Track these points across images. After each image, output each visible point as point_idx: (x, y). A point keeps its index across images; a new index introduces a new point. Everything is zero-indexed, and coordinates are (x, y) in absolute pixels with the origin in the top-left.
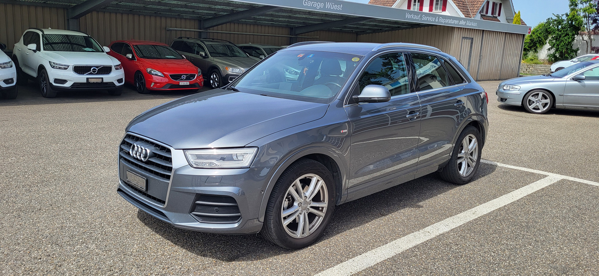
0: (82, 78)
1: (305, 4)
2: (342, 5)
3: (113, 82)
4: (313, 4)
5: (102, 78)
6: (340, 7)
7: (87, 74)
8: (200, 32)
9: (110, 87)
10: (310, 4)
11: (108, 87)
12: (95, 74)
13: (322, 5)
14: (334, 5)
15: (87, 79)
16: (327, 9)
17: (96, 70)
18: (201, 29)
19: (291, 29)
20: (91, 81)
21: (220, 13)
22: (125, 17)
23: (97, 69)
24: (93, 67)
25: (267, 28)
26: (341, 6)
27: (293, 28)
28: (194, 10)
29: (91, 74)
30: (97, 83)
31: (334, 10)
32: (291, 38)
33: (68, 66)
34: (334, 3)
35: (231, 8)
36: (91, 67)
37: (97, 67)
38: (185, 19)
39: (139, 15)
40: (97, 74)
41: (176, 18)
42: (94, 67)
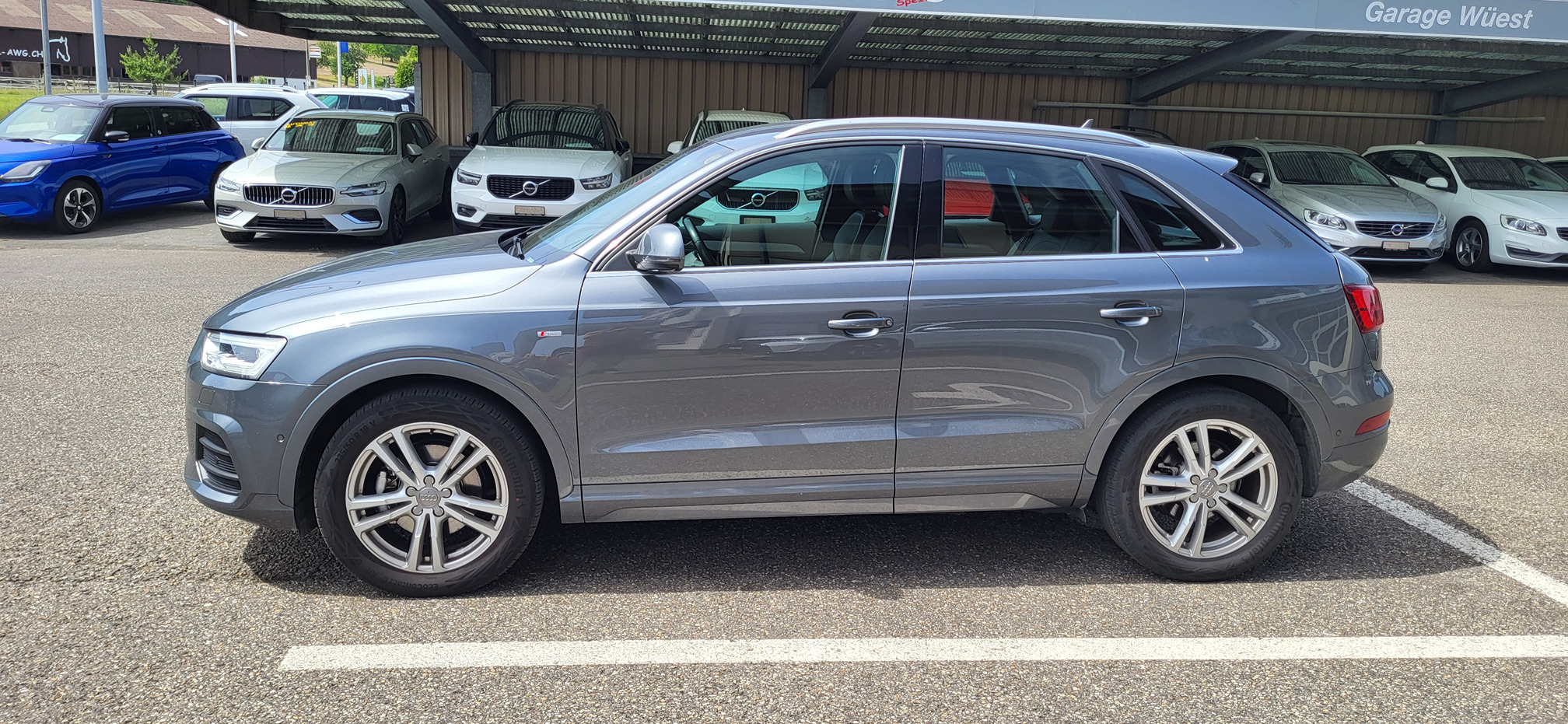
0: (732, 217)
1: (1373, 15)
2: (1530, 12)
4: (1406, 15)
5: (773, 219)
6: (1523, 21)
7: (743, 208)
8: (1128, 110)
10: (1394, 15)
12: (759, 208)
13: (1444, 17)
14: (1494, 14)
16: (1468, 28)
17: (761, 198)
18: (1129, 103)
19: (1439, 93)
20: (750, 223)
21: (1173, 57)
22: (935, 78)
23: (764, 197)
24: (756, 192)
25: (1347, 95)
26: (1529, 15)
27: (1443, 91)
28: (1097, 53)
29: (751, 207)
31: (1495, 29)
32: (1434, 122)
34: (1495, 9)
35: (1191, 43)
37: (765, 193)
38: (1090, 77)
39: (970, 73)
40: (764, 208)
41: (1064, 78)
42: (759, 192)
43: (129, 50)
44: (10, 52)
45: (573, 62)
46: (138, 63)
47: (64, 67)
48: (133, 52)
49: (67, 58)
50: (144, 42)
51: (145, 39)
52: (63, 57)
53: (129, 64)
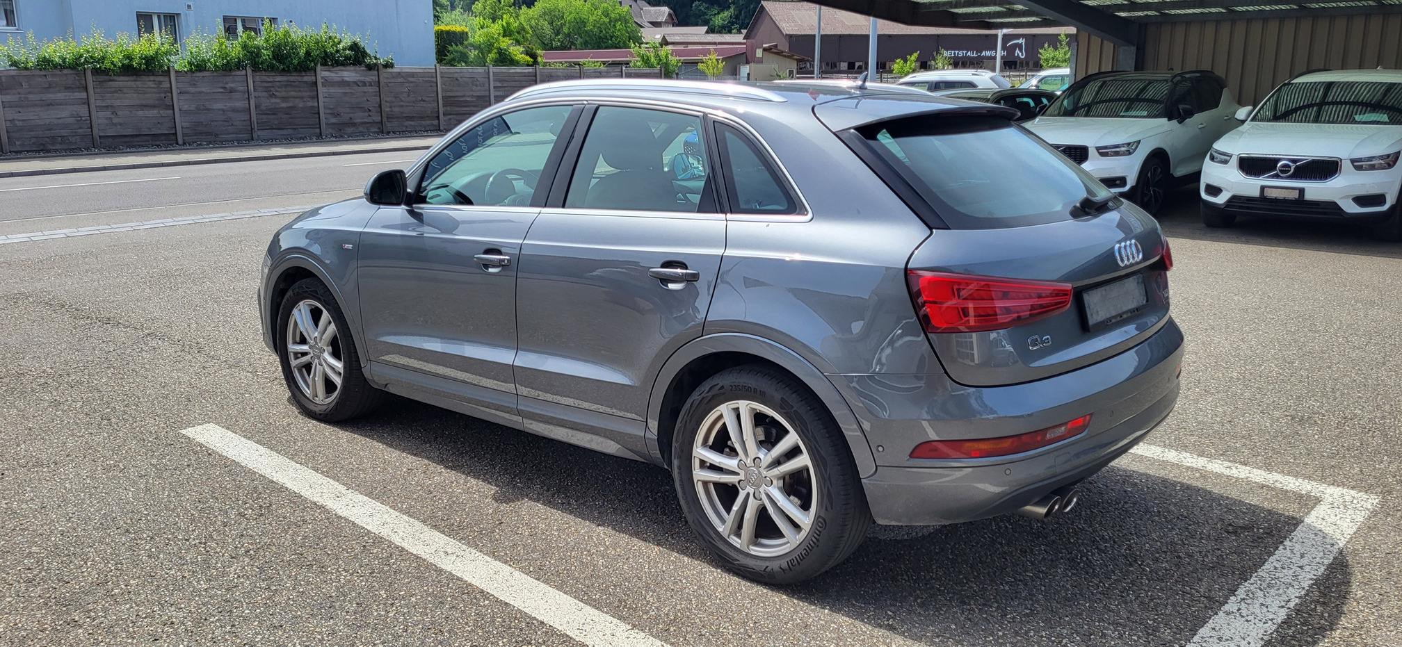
0: (1251, 186)
3: (1335, 204)
7: (1268, 177)
9: (1325, 213)
11: (1321, 213)
12: (1284, 178)
15: (1263, 188)
17: (1290, 167)
20: (1271, 194)
23: (1293, 167)
24: (1284, 160)
29: (1277, 176)
30: (1285, 201)
33: (1231, 156)
36: (1278, 160)
37: (1294, 161)
40: (1289, 179)
43: (1046, 45)
44: (983, 53)
45: (1225, 29)
46: (1051, 56)
47: (1020, 63)
48: (1049, 46)
49: (1022, 55)
50: (1059, 37)
51: (1060, 35)
52: (1020, 54)
53: (1045, 57)
